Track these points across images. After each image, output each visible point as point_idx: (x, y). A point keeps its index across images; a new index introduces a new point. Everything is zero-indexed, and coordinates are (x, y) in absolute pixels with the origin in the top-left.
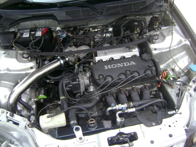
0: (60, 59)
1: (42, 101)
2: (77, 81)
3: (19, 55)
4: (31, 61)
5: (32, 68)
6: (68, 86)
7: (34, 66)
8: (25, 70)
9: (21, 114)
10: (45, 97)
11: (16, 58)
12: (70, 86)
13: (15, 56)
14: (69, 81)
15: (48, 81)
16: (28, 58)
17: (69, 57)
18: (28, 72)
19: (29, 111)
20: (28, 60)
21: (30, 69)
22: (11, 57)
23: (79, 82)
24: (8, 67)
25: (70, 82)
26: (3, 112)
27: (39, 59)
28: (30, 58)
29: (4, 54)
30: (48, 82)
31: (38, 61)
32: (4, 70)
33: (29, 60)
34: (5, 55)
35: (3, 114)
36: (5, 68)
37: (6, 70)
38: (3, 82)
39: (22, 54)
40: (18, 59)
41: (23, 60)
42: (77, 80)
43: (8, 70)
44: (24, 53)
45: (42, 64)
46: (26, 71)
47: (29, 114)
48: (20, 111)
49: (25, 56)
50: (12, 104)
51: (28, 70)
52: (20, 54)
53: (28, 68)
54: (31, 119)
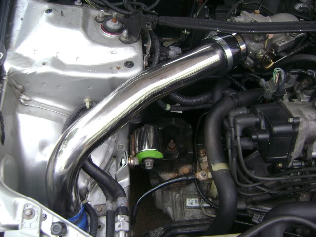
0: (224, 43)
1: (149, 165)
2: (288, 124)
3: (91, 22)
4: (127, 43)
5: (129, 64)
6: (254, 137)
7: (135, 57)
8: (108, 67)
9: (85, 202)
10: (158, 155)
11: (85, 28)
12: (260, 136)
13: (81, 22)
14: (258, 120)
15: (168, 107)
16: (119, 31)
17: (248, 43)
18: (120, 74)
19: (110, 197)
20: (120, 39)
21: (123, 67)
22: (70, 25)
23: (296, 130)
24: (55, 56)
25: (258, 125)
26: (31, 214)
27: (152, 40)
28: (125, 32)
29: (49, 11)
30: (168, 111)
31: (148, 46)
32: (44, 64)
33: (123, 39)
34: (51, 14)
35: (27, 222)
36: (48, 56)
37: (49, 62)
38: (37, 99)
39: (100, 19)
40: (89, 33)
41: (105, 37)
42: (291, 120)
43: (56, 63)
44: (106, 18)
45: (161, 56)
46: (112, 72)
47: (110, 207)
48: (84, 191)
49: (110, 24)
50: (61, 177)
51: (118, 68)
52: (96, 19)
53: (119, 63)
54: (117, 225)
